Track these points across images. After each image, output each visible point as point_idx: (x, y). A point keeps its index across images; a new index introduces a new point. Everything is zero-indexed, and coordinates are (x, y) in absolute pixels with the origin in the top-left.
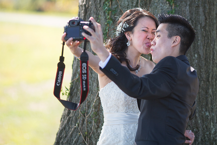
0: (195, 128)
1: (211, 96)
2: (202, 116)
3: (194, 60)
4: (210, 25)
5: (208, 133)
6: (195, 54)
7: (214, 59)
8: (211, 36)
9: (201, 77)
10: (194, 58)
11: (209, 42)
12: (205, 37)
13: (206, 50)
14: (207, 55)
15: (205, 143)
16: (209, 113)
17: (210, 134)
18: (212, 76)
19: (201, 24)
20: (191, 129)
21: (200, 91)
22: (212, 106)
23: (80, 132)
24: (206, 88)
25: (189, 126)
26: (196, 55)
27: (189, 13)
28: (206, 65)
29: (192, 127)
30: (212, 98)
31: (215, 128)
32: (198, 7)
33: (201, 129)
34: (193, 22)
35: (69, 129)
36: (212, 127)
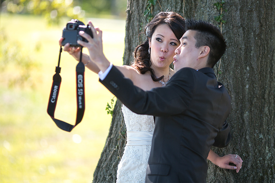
0: (244, 152)
1: (267, 116)
2: (254, 139)
3: (245, 73)
4: (267, 33)
5: (262, 159)
6: (247, 66)
7: (272, 73)
8: (268, 46)
9: (254, 93)
10: (245, 71)
11: (266, 53)
12: (259, 47)
13: (261, 62)
14: (262, 68)
15: (256, 170)
16: (264, 136)
17: (264, 160)
18: (269, 92)
19: (254, 32)
20: (239, 153)
21: (253, 109)
22: (269, 128)
23: (119, 156)
24: (260, 107)
25: (237, 150)
26: (248, 68)
27: (240, 19)
28: (261, 79)
29: (240, 151)
30: (268, 118)
31: (271, 153)
32: (251, 11)
33: (252, 154)
34: (245, 29)
35: (109, 151)
36: (267, 151)
